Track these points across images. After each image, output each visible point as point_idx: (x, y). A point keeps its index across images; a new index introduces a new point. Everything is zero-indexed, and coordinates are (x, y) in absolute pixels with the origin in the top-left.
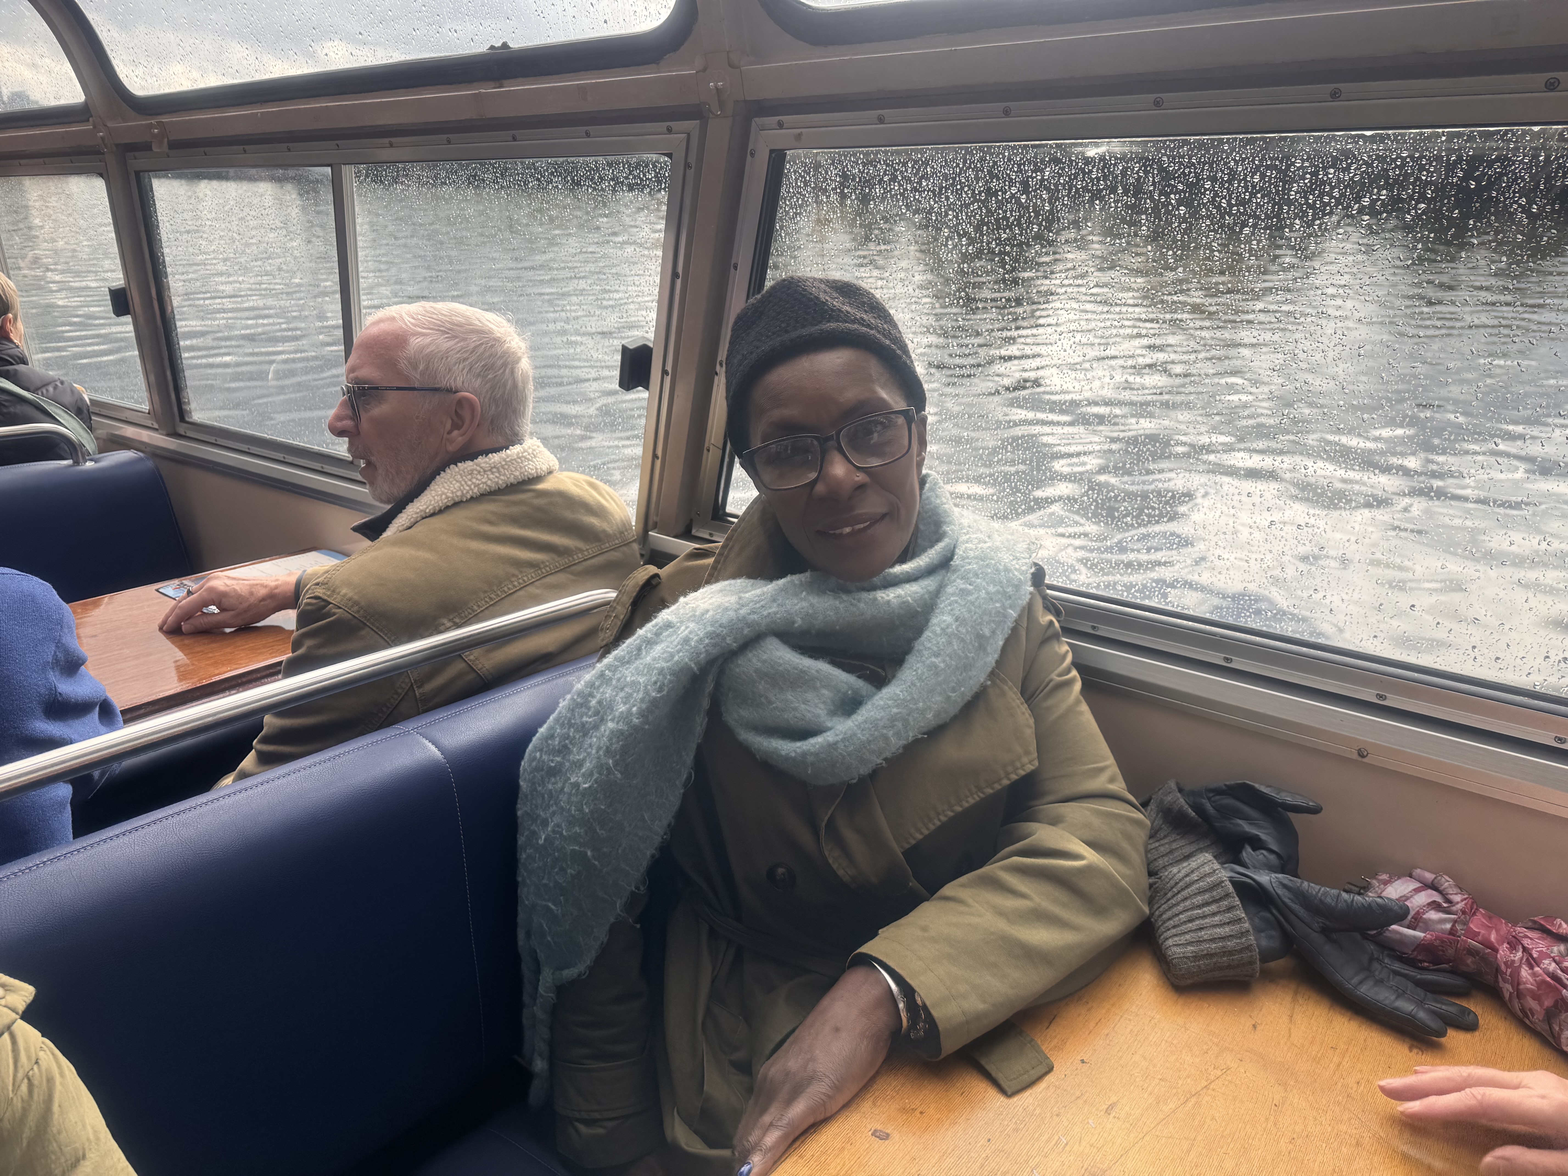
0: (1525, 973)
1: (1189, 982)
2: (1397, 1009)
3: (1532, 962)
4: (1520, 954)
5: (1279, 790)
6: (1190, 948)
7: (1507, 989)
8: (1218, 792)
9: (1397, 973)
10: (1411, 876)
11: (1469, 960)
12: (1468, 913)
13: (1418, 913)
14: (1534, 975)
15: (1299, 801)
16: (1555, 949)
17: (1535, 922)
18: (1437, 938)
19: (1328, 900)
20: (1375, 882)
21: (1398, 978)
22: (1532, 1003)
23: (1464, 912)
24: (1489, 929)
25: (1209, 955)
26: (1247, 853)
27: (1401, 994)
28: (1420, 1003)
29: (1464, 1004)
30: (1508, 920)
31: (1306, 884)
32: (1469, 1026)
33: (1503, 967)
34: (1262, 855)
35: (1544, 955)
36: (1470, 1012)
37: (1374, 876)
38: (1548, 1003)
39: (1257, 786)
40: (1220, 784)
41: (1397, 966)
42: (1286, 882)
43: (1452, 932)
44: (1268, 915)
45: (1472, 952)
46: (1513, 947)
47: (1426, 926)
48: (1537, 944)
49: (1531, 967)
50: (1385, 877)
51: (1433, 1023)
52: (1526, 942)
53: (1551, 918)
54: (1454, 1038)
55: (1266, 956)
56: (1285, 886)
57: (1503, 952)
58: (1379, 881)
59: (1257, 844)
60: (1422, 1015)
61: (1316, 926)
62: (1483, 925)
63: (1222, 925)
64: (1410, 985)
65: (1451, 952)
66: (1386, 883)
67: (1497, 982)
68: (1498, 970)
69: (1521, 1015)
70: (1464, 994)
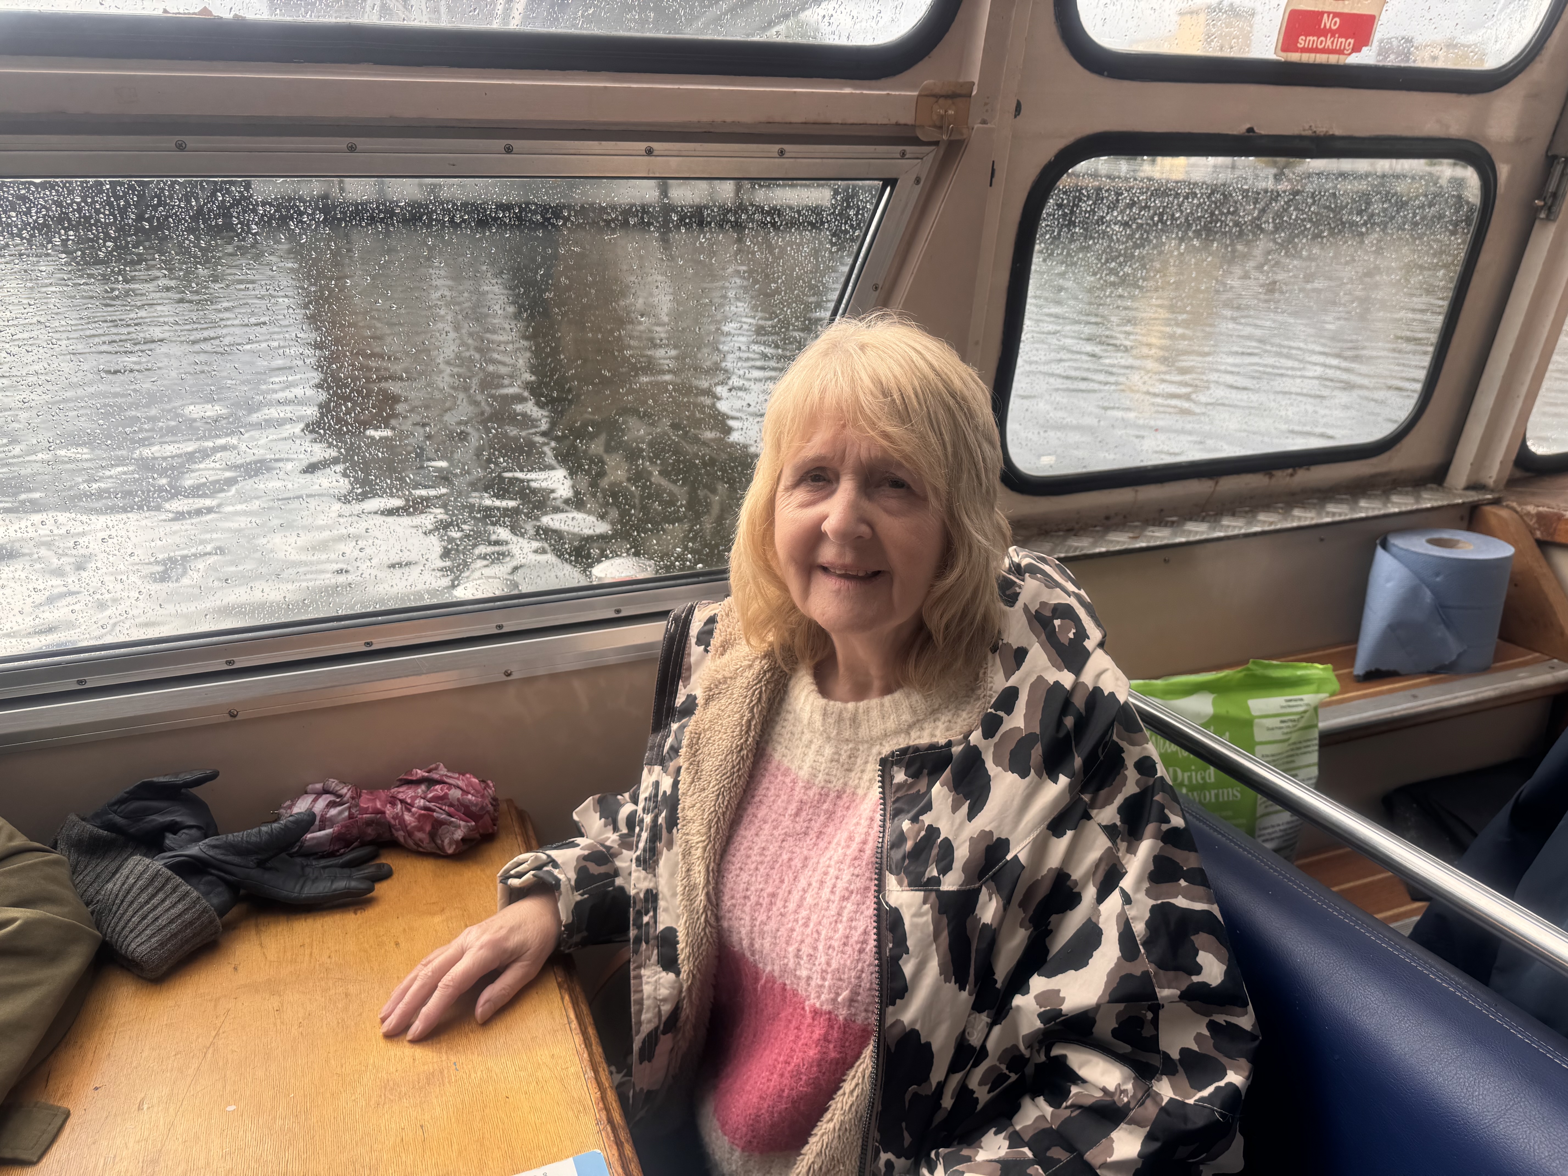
0: (407, 817)
1: (165, 968)
2: (335, 890)
3: (408, 806)
4: (399, 806)
5: (177, 775)
6: (153, 940)
7: (400, 835)
8: (121, 801)
9: (324, 867)
10: (306, 793)
11: (369, 830)
12: (356, 796)
13: (322, 816)
14: (413, 815)
15: (197, 775)
16: (419, 790)
17: (400, 780)
18: (342, 826)
19: (253, 839)
20: (282, 811)
21: (327, 870)
22: (419, 835)
23: (353, 798)
24: (374, 800)
25: (174, 935)
26: (170, 839)
27: (334, 879)
28: (350, 877)
29: (378, 862)
30: (383, 789)
31: (230, 836)
32: (386, 875)
33: (392, 822)
34: (183, 834)
35: (414, 798)
36: (383, 865)
37: (280, 807)
38: (428, 828)
39: (155, 779)
40: (120, 793)
41: (323, 862)
42: (214, 843)
43: (351, 816)
44: (209, 878)
45: (369, 823)
46: (393, 804)
47: (331, 822)
48: (406, 793)
49: (409, 811)
50: (288, 803)
51: (362, 885)
52: (400, 796)
53: (409, 772)
54: (381, 888)
55: (222, 911)
56: (214, 847)
57: (389, 811)
58: (285, 808)
59: (174, 828)
60: (353, 884)
61: (251, 864)
62: (369, 800)
63: (173, 906)
64: (338, 870)
65: (355, 832)
66: (290, 807)
67: (392, 835)
68: (390, 826)
69: (415, 847)
70: (375, 856)
